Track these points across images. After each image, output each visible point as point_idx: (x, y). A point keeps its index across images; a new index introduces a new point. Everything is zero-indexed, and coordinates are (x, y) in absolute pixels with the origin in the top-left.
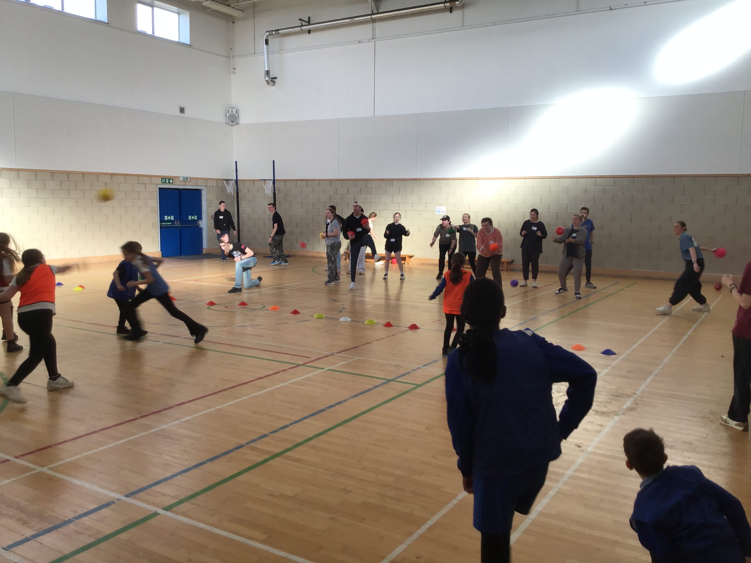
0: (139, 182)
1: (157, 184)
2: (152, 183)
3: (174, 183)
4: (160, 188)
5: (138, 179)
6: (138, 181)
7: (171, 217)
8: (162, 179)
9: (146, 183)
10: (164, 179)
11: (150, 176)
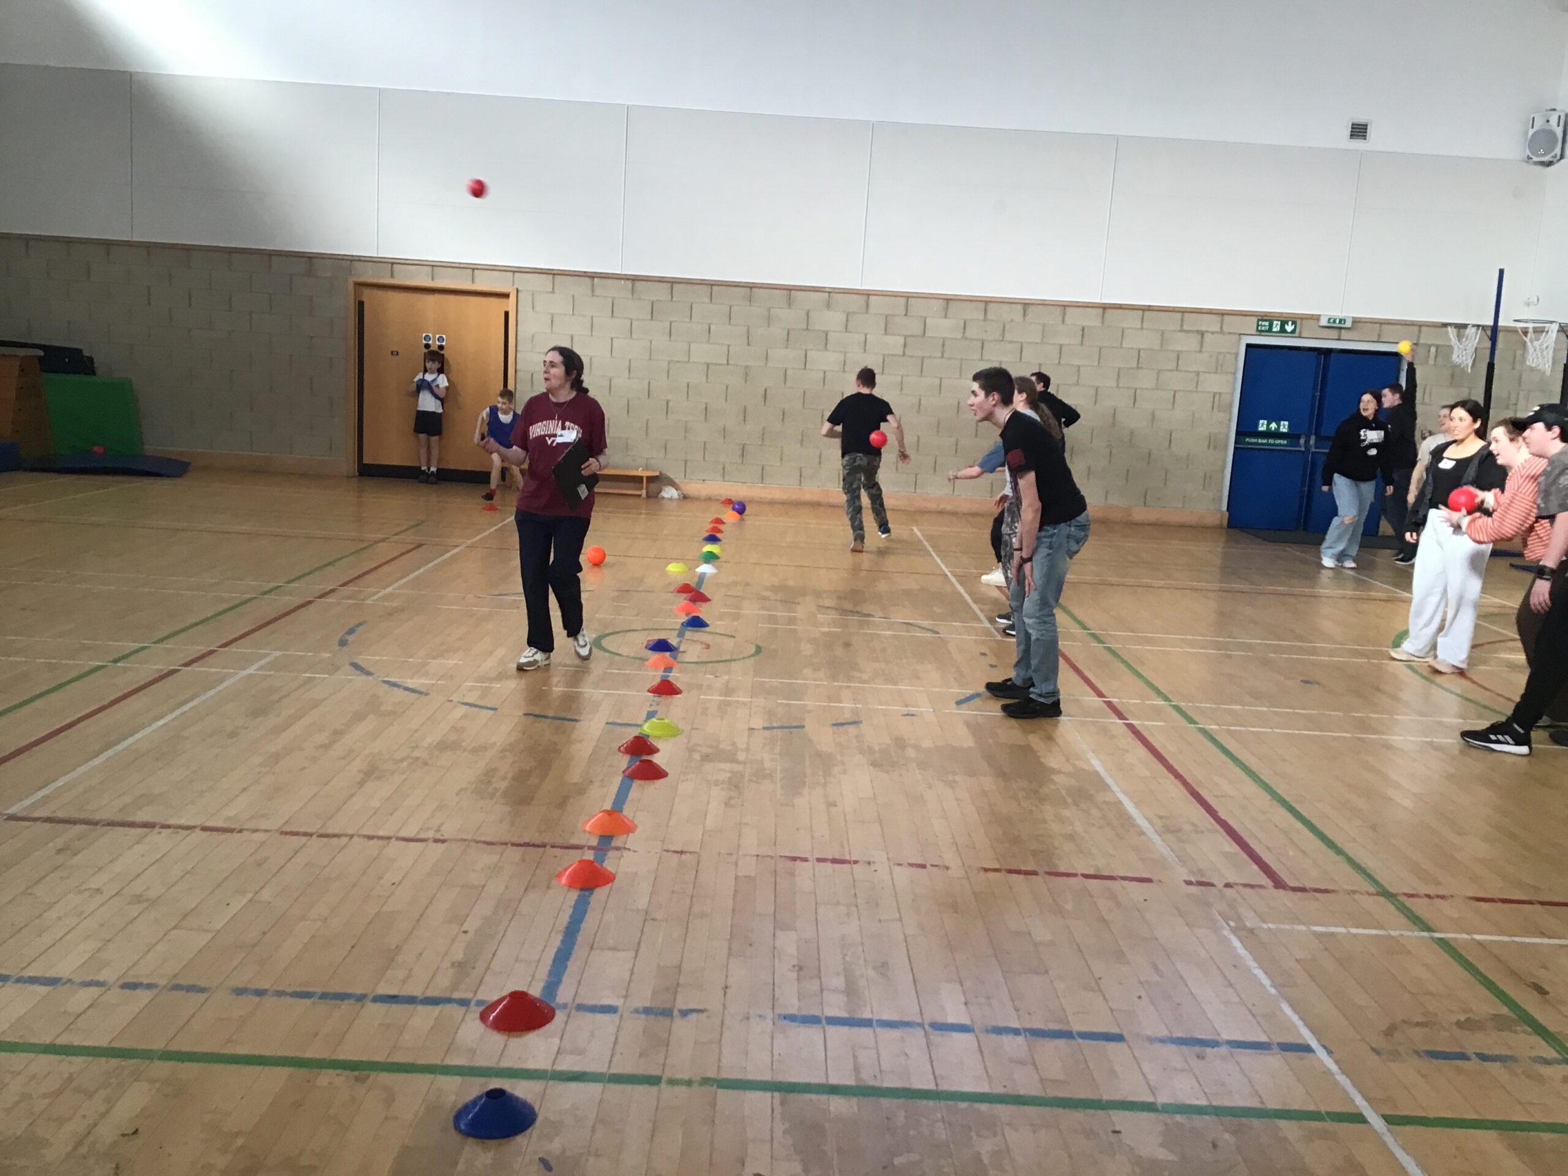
0: (1185, 327)
1: (1240, 334)
2: (1225, 329)
3: (1300, 333)
4: (1249, 346)
5: (1182, 320)
6: (1182, 326)
7: (1279, 426)
8: (1258, 321)
9: (1207, 331)
10: (1266, 320)
11: (1222, 314)
